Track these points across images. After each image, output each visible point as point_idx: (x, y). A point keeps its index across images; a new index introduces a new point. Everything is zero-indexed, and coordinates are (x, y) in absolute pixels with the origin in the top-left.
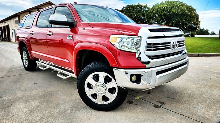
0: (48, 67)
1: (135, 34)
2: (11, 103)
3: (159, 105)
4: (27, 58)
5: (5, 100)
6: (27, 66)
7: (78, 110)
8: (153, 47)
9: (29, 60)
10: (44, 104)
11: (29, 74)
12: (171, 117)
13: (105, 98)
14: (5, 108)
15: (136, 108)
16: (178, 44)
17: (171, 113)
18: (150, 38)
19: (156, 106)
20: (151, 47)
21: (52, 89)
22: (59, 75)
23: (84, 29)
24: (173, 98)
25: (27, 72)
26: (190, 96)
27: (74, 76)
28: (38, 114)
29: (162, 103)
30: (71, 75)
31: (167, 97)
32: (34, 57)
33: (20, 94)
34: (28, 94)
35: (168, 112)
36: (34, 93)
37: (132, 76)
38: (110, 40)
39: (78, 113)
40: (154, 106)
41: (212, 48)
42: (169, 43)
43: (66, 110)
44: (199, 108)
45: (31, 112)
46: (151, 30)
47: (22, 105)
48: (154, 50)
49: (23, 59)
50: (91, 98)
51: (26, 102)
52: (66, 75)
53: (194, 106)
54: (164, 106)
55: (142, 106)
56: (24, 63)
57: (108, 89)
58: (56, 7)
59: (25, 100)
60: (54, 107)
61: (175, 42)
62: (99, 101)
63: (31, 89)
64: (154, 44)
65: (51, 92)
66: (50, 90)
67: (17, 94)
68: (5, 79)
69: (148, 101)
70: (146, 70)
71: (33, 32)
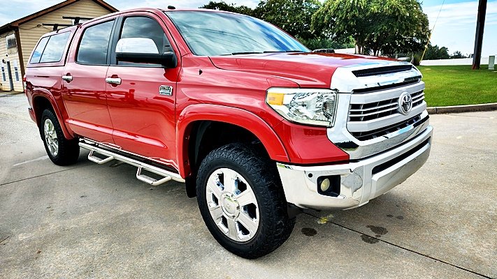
0: (111, 158)
1: (324, 84)
2: (38, 250)
3: (373, 235)
4: (56, 137)
5: (21, 242)
6: (56, 154)
7: (197, 256)
9: (60, 139)
10: (116, 247)
11: (62, 174)
12: (404, 262)
14: (26, 261)
15: (326, 247)
16: (413, 100)
17: (402, 253)
18: (356, 91)
19: (366, 239)
21: (125, 208)
22: (140, 177)
23: (201, 72)
24: (400, 218)
25: (58, 168)
26: (437, 211)
27: (178, 178)
28: (108, 274)
29: (380, 230)
30: (169, 176)
31: (388, 216)
32: (75, 134)
33: (53, 226)
34: (71, 223)
35: (394, 252)
36: (86, 219)
37: (321, 179)
38: (268, 100)
39: (197, 266)
40: (363, 239)
42: (396, 100)
43: (169, 260)
44: (460, 237)
45: (90, 269)
46: (358, 73)
47: (64, 253)
48: (366, 119)
49: (46, 137)
51: (72, 244)
52: (159, 177)
53: (449, 233)
54: (383, 237)
55: (337, 240)
56: (49, 147)
58: (125, 18)
59: (69, 238)
60: (141, 255)
61: (407, 97)
63: (77, 212)
64: (366, 106)
65: (126, 215)
66: (122, 212)
67: (46, 224)
68: (8, 188)
69: (348, 226)
70: (352, 166)
71: (68, 74)
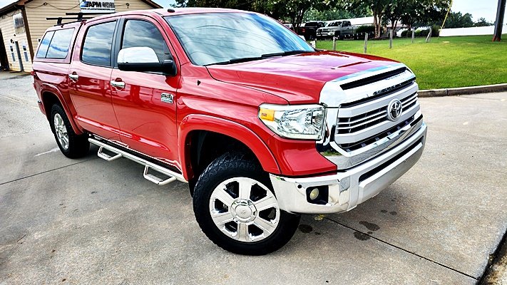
0: (120, 155)
2: (52, 249)
3: (366, 231)
4: (66, 131)
5: (37, 241)
6: (66, 147)
7: (199, 255)
8: (352, 125)
9: (70, 133)
10: (124, 245)
11: (74, 167)
12: (391, 259)
13: (254, 230)
14: (41, 261)
15: (320, 244)
17: (390, 250)
18: (344, 106)
19: (361, 236)
20: (347, 125)
21: (134, 204)
22: (147, 177)
23: (199, 83)
24: (394, 213)
25: (68, 161)
26: (430, 206)
27: (181, 177)
28: (117, 272)
29: (373, 227)
30: (174, 176)
31: (382, 211)
32: (84, 130)
33: (66, 223)
34: (83, 221)
35: (384, 248)
36: (97, 217)
38: (260, 116)
39: (199, 264)
40: (356, 236)
41: (477, 70)
42: (385, 108)
43: (173, 258)
44: (448, 234)
45: (100, 269)
46: (345, 87)
47: (76, 252)
48: (353, 130)
49: (57, 130)
50: (224, 230)
51: (83, 242)
52: (165, 177)
53: (438, 230)
54: (375, 233)
55: (331, 236)
56: (60, 140)
57: (260, 212)
58: (126, 21)
59: (81, 237)
60: (147, 253)
61: (396, 104)
62: (242, 236)
63: (88, 209)
65: (134, 212)
66: (130, 209)
67: (60, 222)
68: (23, 184)
69: (345, 223)
